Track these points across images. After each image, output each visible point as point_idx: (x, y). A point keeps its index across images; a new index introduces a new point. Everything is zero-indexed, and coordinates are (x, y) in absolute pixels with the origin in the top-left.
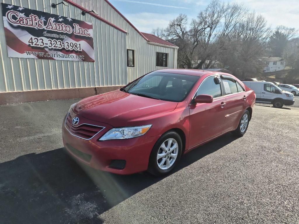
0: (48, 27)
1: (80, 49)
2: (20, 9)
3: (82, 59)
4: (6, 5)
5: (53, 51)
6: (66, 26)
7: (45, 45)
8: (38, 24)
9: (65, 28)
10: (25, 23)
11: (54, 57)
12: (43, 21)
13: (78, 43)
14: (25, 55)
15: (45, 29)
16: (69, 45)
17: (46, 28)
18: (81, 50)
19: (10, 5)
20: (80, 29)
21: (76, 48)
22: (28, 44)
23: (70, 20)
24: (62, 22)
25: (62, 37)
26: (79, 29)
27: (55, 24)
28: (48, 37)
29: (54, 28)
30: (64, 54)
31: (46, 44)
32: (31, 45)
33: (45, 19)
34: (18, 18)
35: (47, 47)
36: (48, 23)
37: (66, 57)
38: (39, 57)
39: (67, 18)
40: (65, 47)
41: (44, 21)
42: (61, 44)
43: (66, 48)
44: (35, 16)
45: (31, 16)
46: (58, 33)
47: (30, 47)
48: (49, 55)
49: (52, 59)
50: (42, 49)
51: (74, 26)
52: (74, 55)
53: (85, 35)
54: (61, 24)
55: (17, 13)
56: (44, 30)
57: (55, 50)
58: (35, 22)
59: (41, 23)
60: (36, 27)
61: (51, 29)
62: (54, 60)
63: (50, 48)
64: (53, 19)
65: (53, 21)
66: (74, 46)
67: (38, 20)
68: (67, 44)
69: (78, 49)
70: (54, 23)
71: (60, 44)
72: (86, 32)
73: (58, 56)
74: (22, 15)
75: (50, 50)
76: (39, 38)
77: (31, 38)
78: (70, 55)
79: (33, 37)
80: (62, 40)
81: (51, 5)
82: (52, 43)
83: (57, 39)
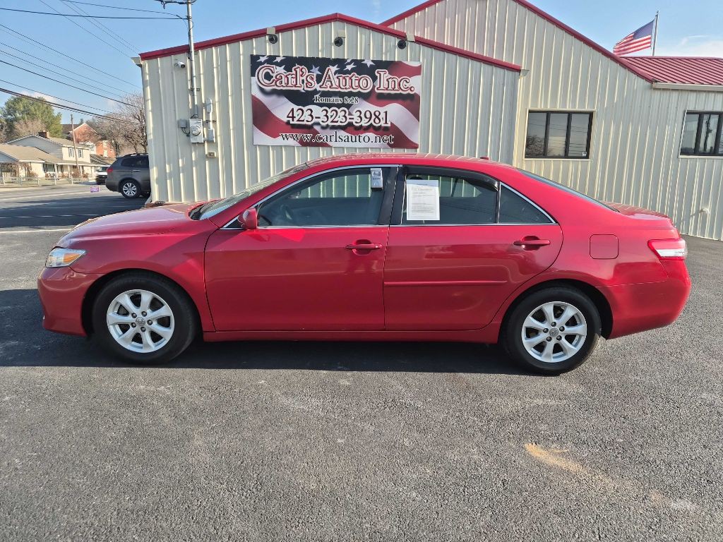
0: (324, 86)
1: (386, 123)
2: (278, 60)
3: (388, 144)
4: (258, 57)
5: (328, 130)
6: (360, 77)
7: (315, 120)
8: (305, 82)
9: (357, 81)
10: (283, 84)
11: (329, 143)
12: (315, 75)
13: (382, 110)
14: (279, 141)
15: (318, 89)
16: (362, 115)
17: (320, 87)
18: (389, 125)
19: (263, 56)
20: (390, 80)
21: (377, 121)
22: (285, 119)
23: (369, 63)
24: (353, 70)
25: (348, 101)
26: (387, 80)
27: (337, 78)
28: (321, 105)
29: (334, 86)
30: (349, 135)
31: (316, 118)
32: (291, 122)
33: (319, 70)
34: (274, 75)
35: (318, 124)
36: (324, 76)
37: (354, 140)
38: (304, 144)
39: (364, 60)
40: (354, 121)
41: (318, 76)
42: (347, 115)
43: (356, 122)
44: (301, 67)
45: (295, 70)
46: (341, 95)
47: (289, 126)
48: (320, 138)
49: (324, 145)
50: (308, 128)
51: (378, 75)
52: (372, 135)
53: (400, 91)
54: (350, 76)
55: (272, 69)
56: (315, 92)
57: (333, 128)
58: (302, 78)
59: (312, 79)
60: (301, 89)
61: (328, 89)
62: (329, 148)
63: (324, 124)
64: (334, 69)
65: (333, 72)
66: (373, 117)
67: (307, 74)
68: (358, 113)
69: (382, 123)
70: (337, 75)
71: (345, 116)
72: (405, 82)
73: (338, 139)
74: (281, 70)
75: (323, 128)
76: (305, 109)
77: (293, 110)
78: (363, 135)
79: (296, 107)
80: (348, 106)
81: (333, 41)
82: (329, 115)
83: (339, 106)
